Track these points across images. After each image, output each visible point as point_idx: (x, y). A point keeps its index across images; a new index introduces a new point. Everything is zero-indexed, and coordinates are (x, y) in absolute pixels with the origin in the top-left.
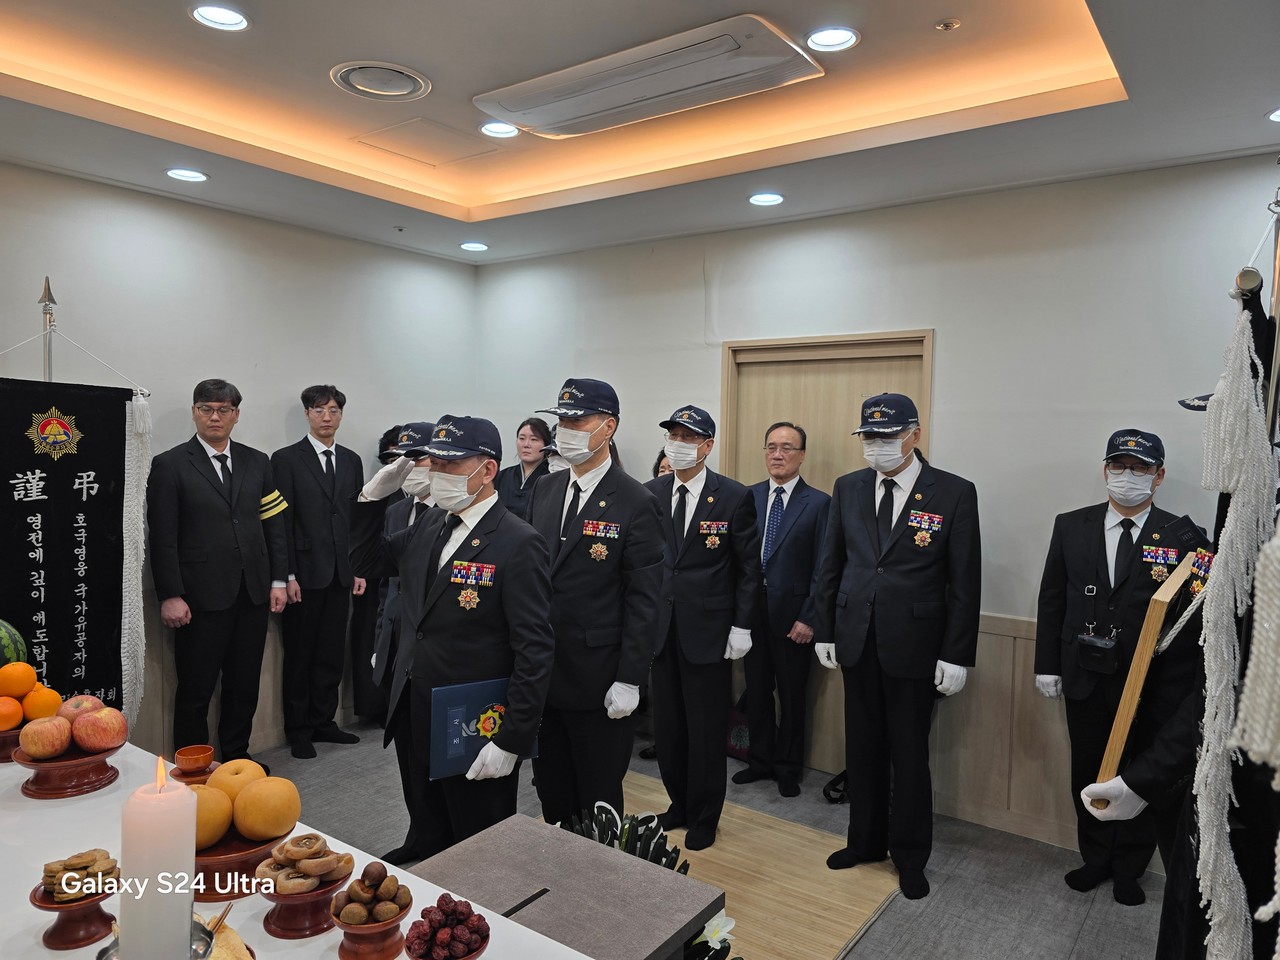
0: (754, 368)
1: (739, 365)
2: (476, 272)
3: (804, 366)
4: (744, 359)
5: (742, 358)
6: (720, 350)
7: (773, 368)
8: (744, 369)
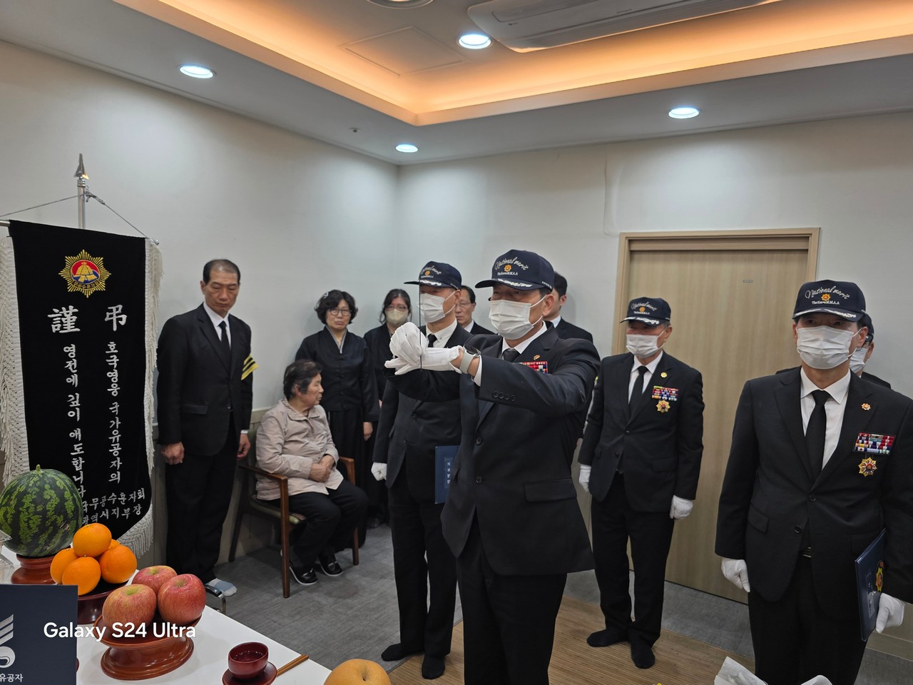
0: (645, 256)
1: (632, 252)
2: (399, 170)
3: (690, 255)
4: (637, 247)
5: (636, 247)
6: (618, 239)
7: (662, 256)
8: (636, 256)
